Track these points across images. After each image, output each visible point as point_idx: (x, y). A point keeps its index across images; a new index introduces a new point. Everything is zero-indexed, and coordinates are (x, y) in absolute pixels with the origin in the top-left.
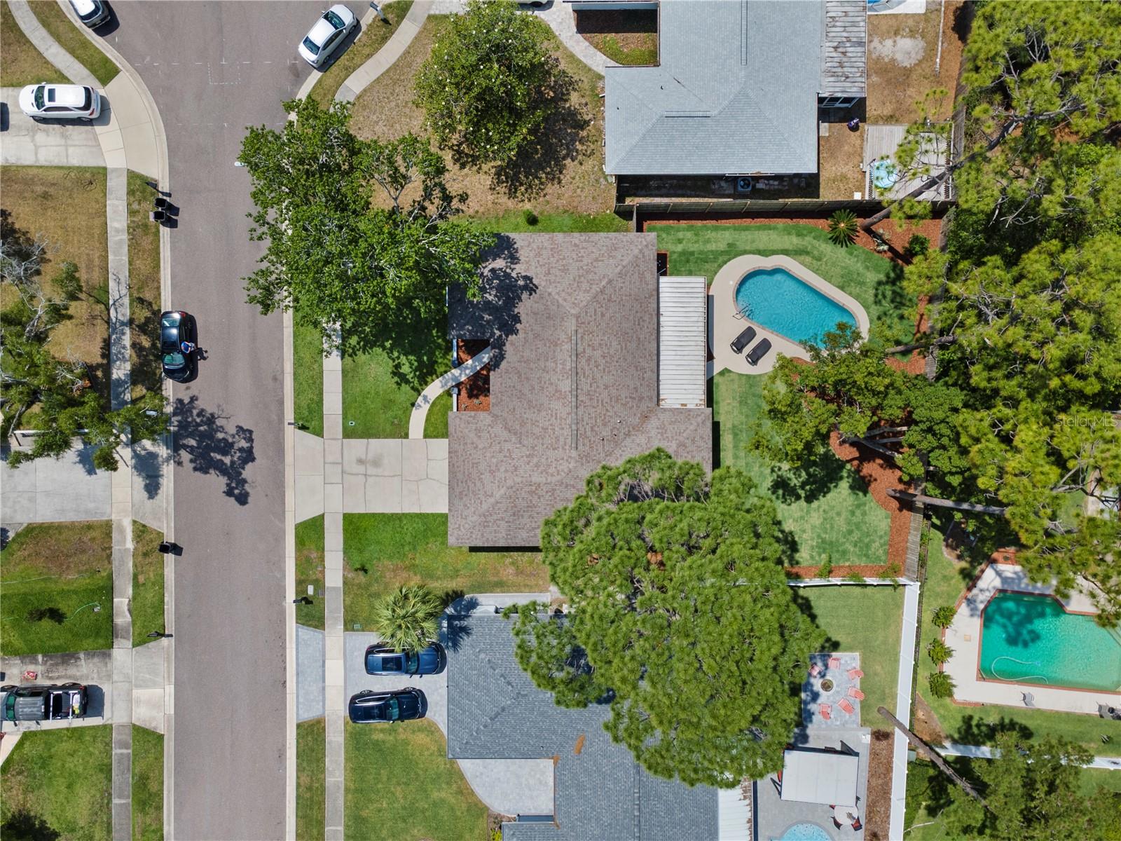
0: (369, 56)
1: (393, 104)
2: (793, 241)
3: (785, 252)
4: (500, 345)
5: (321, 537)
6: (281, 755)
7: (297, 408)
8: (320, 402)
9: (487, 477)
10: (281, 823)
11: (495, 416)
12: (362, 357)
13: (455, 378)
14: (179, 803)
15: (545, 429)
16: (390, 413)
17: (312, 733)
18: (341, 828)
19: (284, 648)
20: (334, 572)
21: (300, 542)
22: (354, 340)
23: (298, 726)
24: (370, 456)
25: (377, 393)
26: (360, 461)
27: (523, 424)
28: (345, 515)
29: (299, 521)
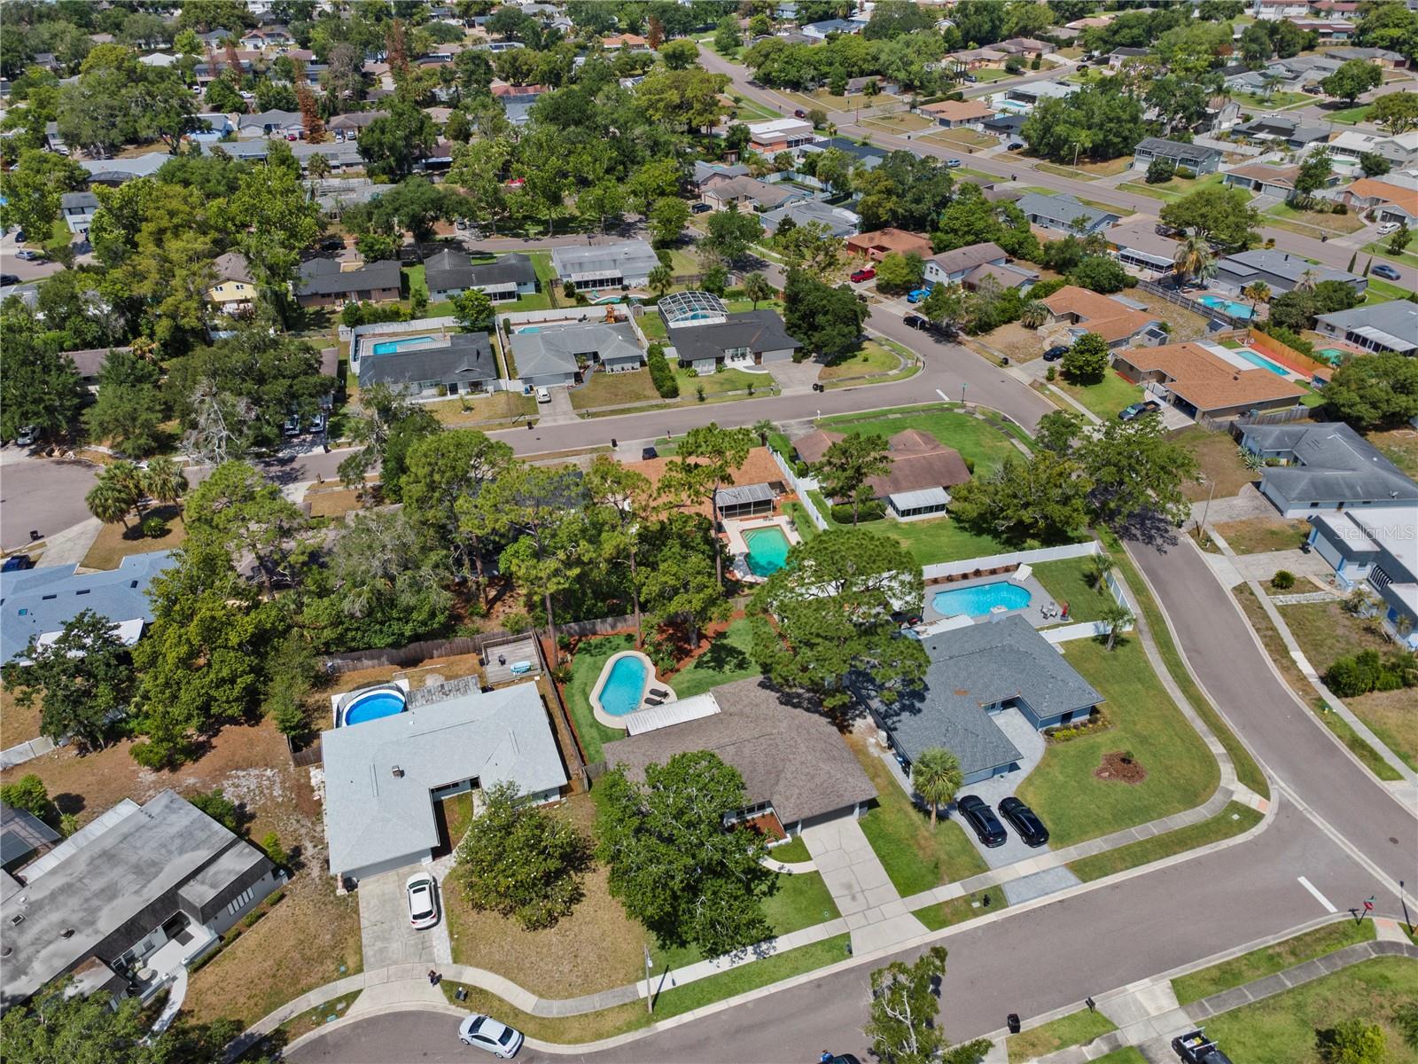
0: (501, 1000)
1: (541, 964)
2: (578, 698)
3: (587, 699)
5: (929, 908)
6: (1115, 887)
7: (834, 961)
8: (821, 943)
9: (818, 781)
10: (1163, 871)
11: (772, 794)
12: (769, 922)
13: (756, 853)
14: (1213, 950)
15: (766, 756)
16: (805, 888)
17: (1084, 870)
18: (1133, 829)
19: (1034, 910)
20: (951, 891)
21: (943, 924)
22: (757, 932)
23: (1085, 881)
24: (846, 892)
25: (793, 902)
26: (854, 898)
27: (769, 772)
28: (902, 897)
29: (928, 930)
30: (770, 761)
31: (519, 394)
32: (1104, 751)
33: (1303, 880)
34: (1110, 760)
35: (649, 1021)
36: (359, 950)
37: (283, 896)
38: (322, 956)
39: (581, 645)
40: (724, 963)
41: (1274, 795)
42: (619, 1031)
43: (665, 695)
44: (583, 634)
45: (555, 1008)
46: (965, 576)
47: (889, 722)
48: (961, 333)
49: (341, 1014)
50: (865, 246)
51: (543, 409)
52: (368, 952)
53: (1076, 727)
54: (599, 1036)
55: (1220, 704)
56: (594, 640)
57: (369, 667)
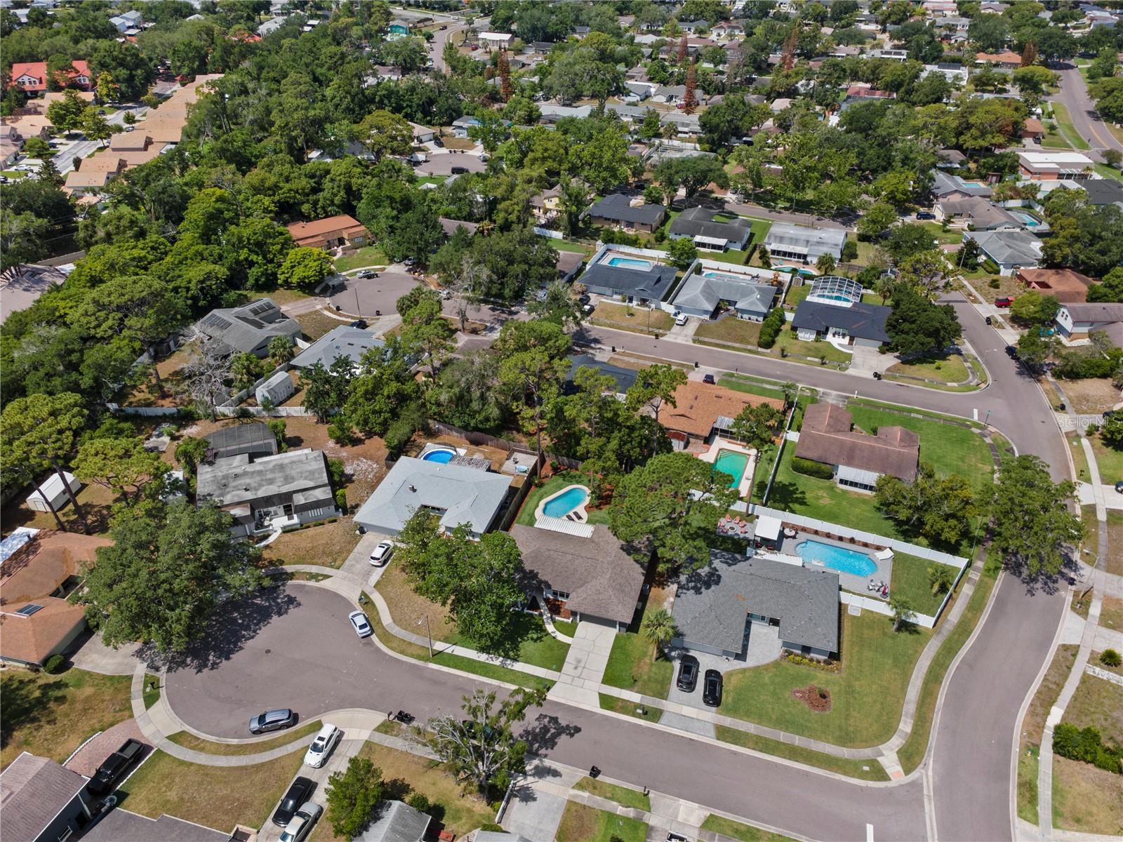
0: (376, 612)
1: (405, 608)
2: (535, 498)
3: (539, 501)
4: (541, 582)
5: (611, 697)
6: (735, 753)
8: (538, 678)
9: (601, 597)
10: (776, 764)
11: (573, 591)
12: (522, 652)
13: (548, 618)
14: (756, 818)
15: (586, 570)
16: (555, 648)
17: (723, 733)
18: (782, 733)
19: (669, 734)
20: (633, 697)
21: (611, 709)
22: (511, 654)
23: (718, 739)
24: (575, 663)
25: (542, 651)
26: (576, 668)
27: (581, 579)
28: (602, 683)
29: (599, 706)
30: (586, 574)
31: (669, 314)
32: (815, 683)
33: (870, 829)
34: (811, 690)
35: (427, 660)
36: (344, 561)
37: (335, 521)
38: (330, 554)
39: (564, 472)
40: (483, 657)
41: (914, 775)
42: (412, 656)
43: (580, 518)
44: (570, 467)
45: (396, 630)
46: (841, 539)
47: (680, 591)
48: (1049, 373)
49: (318, 581)
50: (1029, 280)
51: (675, 329)
52: (347, 563)
53: (811, 660)
54: (402, 652)
55: (946, 705)
56: (573, 472)
57: (454, 436)
